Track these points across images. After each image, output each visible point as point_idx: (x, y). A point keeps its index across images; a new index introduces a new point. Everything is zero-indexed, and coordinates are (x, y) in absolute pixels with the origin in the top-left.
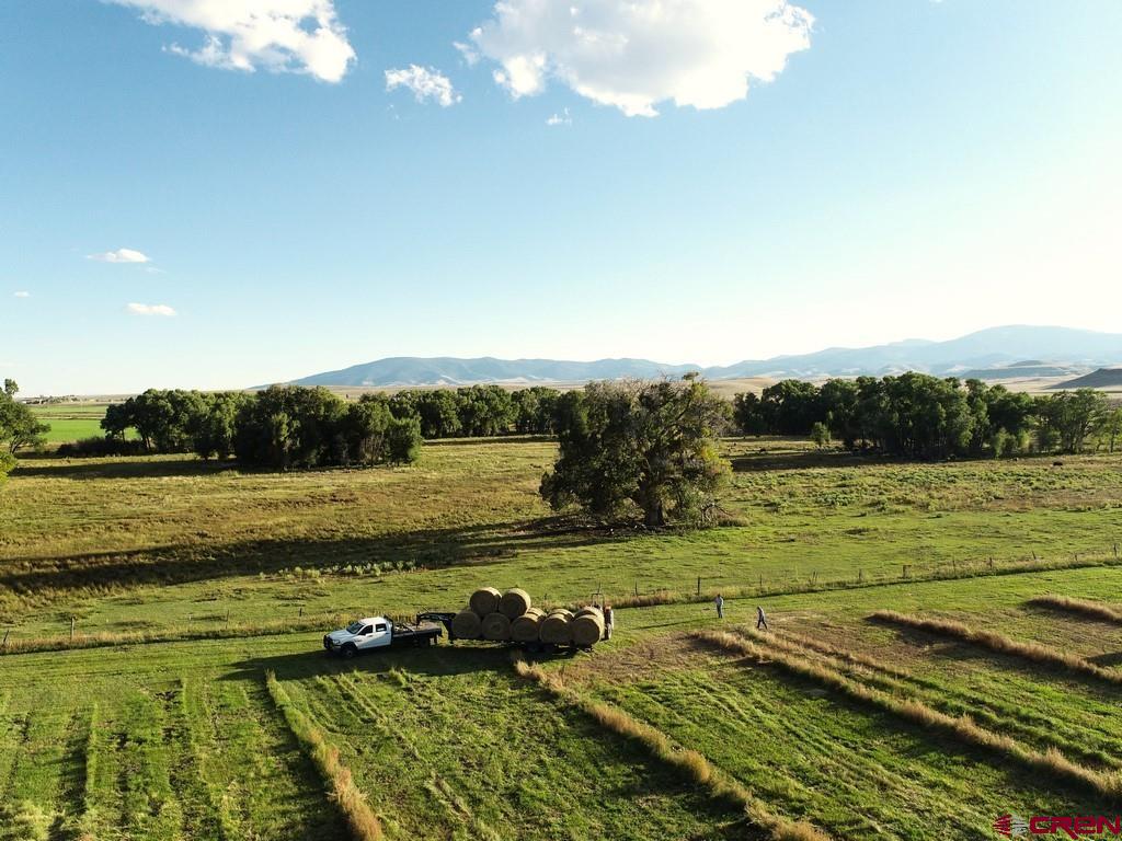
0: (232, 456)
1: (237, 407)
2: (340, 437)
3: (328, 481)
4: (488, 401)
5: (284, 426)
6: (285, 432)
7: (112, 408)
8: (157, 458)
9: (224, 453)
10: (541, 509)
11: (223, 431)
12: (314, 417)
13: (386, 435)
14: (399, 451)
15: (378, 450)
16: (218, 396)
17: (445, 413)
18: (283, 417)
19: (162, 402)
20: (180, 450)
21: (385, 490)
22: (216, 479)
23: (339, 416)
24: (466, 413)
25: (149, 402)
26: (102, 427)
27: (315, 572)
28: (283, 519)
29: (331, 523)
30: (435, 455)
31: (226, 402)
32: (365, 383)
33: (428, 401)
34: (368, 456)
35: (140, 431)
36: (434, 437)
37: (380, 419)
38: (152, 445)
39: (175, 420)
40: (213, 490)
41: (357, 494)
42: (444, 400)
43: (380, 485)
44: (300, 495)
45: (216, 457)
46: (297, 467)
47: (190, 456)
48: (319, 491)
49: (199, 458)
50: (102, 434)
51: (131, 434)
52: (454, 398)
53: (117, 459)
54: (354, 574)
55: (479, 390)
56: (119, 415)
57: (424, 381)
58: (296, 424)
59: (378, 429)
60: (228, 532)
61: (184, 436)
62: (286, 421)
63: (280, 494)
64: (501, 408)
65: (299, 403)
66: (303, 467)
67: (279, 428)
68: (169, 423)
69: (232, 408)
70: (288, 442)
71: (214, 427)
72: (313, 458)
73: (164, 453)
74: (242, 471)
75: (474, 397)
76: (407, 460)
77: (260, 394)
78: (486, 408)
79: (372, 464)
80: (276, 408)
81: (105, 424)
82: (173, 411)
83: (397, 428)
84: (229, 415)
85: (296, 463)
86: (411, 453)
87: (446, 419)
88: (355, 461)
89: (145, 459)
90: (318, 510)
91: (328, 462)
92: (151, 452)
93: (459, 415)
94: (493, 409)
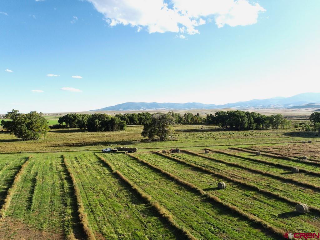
0: (86, 129)
1: (87, 118)
2: (109, 125)
3: (106, 133)
4: (145, 116)
5: (97, 122)
6: (98, 124)
7: (60, 118)
8: (70, 129)
9: (85, 128)
10: (142, 138)
11: (84, 123)
12: (104, 120)
13: (119, 124)
14: (121, 128)
15: (117, 127)
16: (83, 115)
17: (135, 119)
18: (97, 120)
19: (71, 117)
20: (75, 127)
21: (117, 135)
22: (84, 133)
23: (109, 120)
24: (140, 119)
25: (68, 117)
26: (58, 122)
27: (102, 145)
28: (97, 139)
29: (106, 140)
30: (131, 129)
31: (85, 117)
32: (120, 110)
33: (131, 116)
34: (115, 129)
35: (66, 123)
36: (132, 125)
37: (118, 120)
38: (69, 126)
39: (74, 121)
40: (84, 135)
41: (111, 136)
42: (135, 116)
43: (116, 134)
44: (100, 136)
45: (83, 129)
46: (100, 131)
47: (77, 129)
48: (104, 135)
49: (79, 129)
50: (58, 124)
51: (64, 124)
52: (137, 116)
53: (62, 129)
54: (108, 146)
55: (143, 113)
56: (61, 120)
57: (136, 109)
58: (100, 122)
59: (117, 123)
60: (88, 141)
61: (76, 124)
62: (98, 121)
63: (96, 135)
64: (148, 118)
65: (101, 117)
66: (101, 131)
67: (96, 123)
68: (73, 121)
69: (86, 118)
70: (98, 126)
71: (82, 122)
72: (103, 129)
73: (71, 128)
74: (89, 131)
75: (142, 115)
76: (123, 130)
77: (93, 115)
78: (145, 118)
79: (116, 130)
80: (96, 118)
81: (59, 122)
82: (73, 119)
83: (121, 123)
84: (86, 120)
85: (100, 130)
86: (124, 128)
87: (135, 120)
88: (113, 130)
89: (68, 129)
90: (103, 138)
91: (107, 130)
92: (69, 128)
93: (138, 119)
94: (146, 118)
